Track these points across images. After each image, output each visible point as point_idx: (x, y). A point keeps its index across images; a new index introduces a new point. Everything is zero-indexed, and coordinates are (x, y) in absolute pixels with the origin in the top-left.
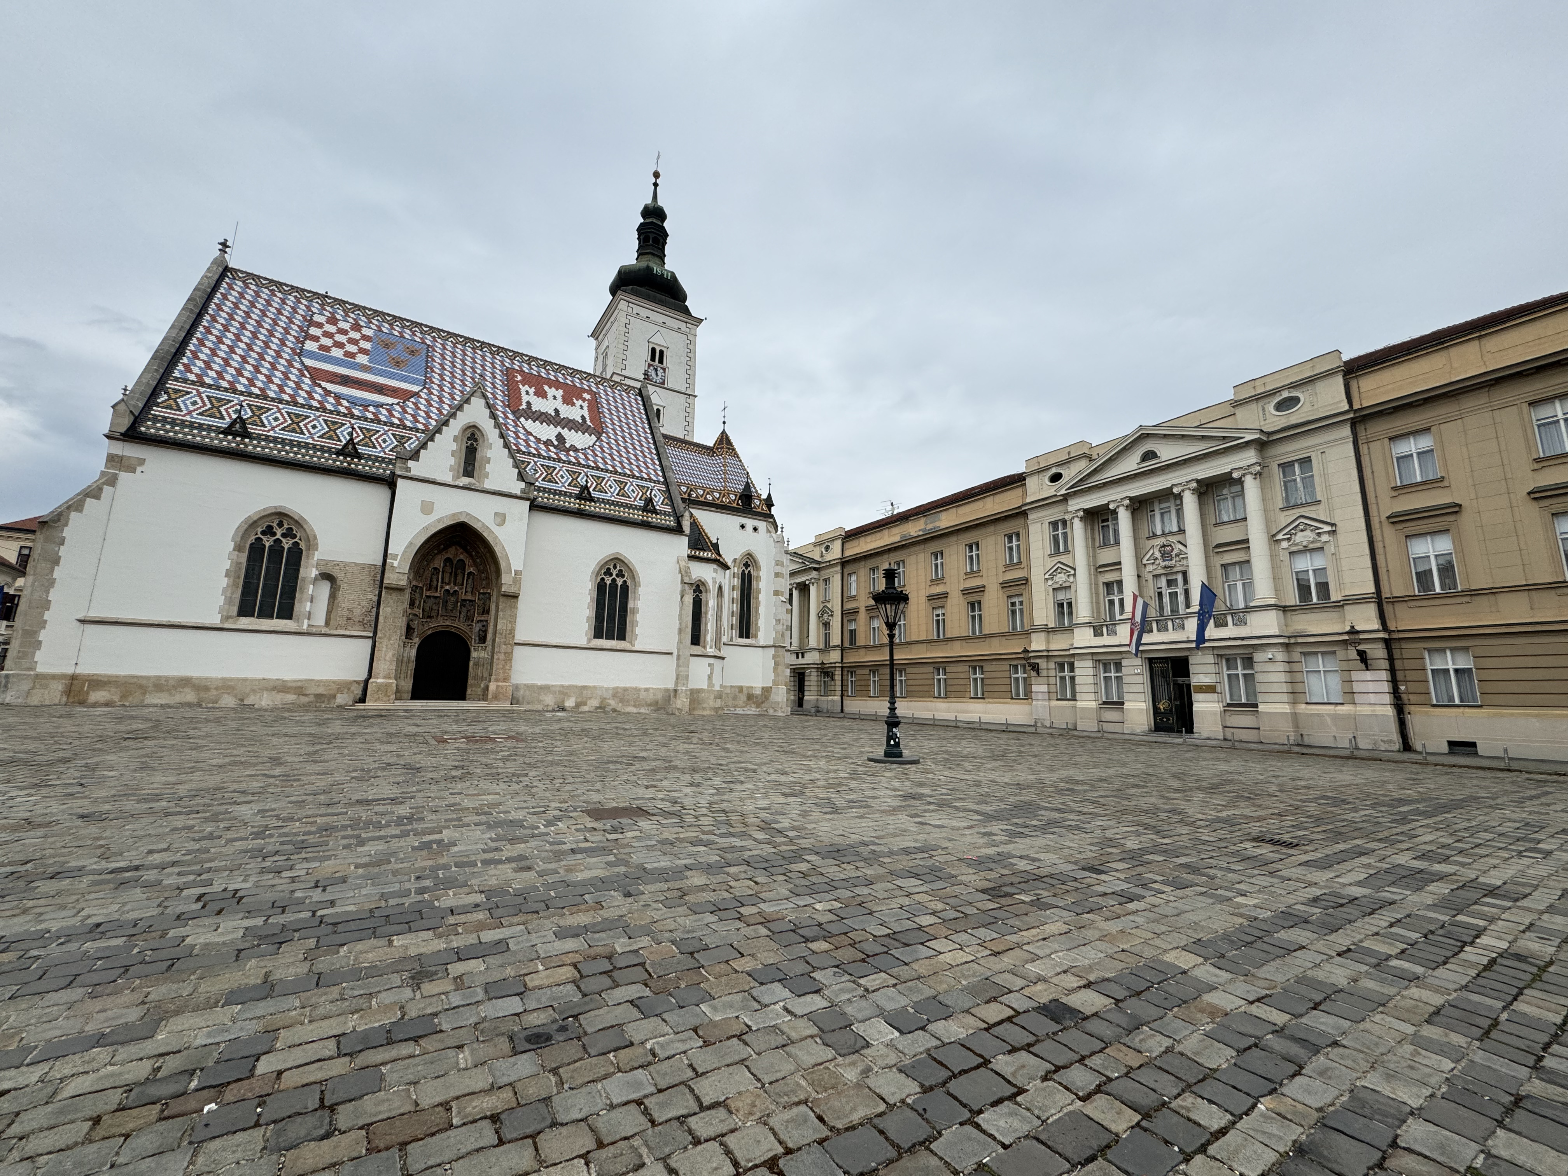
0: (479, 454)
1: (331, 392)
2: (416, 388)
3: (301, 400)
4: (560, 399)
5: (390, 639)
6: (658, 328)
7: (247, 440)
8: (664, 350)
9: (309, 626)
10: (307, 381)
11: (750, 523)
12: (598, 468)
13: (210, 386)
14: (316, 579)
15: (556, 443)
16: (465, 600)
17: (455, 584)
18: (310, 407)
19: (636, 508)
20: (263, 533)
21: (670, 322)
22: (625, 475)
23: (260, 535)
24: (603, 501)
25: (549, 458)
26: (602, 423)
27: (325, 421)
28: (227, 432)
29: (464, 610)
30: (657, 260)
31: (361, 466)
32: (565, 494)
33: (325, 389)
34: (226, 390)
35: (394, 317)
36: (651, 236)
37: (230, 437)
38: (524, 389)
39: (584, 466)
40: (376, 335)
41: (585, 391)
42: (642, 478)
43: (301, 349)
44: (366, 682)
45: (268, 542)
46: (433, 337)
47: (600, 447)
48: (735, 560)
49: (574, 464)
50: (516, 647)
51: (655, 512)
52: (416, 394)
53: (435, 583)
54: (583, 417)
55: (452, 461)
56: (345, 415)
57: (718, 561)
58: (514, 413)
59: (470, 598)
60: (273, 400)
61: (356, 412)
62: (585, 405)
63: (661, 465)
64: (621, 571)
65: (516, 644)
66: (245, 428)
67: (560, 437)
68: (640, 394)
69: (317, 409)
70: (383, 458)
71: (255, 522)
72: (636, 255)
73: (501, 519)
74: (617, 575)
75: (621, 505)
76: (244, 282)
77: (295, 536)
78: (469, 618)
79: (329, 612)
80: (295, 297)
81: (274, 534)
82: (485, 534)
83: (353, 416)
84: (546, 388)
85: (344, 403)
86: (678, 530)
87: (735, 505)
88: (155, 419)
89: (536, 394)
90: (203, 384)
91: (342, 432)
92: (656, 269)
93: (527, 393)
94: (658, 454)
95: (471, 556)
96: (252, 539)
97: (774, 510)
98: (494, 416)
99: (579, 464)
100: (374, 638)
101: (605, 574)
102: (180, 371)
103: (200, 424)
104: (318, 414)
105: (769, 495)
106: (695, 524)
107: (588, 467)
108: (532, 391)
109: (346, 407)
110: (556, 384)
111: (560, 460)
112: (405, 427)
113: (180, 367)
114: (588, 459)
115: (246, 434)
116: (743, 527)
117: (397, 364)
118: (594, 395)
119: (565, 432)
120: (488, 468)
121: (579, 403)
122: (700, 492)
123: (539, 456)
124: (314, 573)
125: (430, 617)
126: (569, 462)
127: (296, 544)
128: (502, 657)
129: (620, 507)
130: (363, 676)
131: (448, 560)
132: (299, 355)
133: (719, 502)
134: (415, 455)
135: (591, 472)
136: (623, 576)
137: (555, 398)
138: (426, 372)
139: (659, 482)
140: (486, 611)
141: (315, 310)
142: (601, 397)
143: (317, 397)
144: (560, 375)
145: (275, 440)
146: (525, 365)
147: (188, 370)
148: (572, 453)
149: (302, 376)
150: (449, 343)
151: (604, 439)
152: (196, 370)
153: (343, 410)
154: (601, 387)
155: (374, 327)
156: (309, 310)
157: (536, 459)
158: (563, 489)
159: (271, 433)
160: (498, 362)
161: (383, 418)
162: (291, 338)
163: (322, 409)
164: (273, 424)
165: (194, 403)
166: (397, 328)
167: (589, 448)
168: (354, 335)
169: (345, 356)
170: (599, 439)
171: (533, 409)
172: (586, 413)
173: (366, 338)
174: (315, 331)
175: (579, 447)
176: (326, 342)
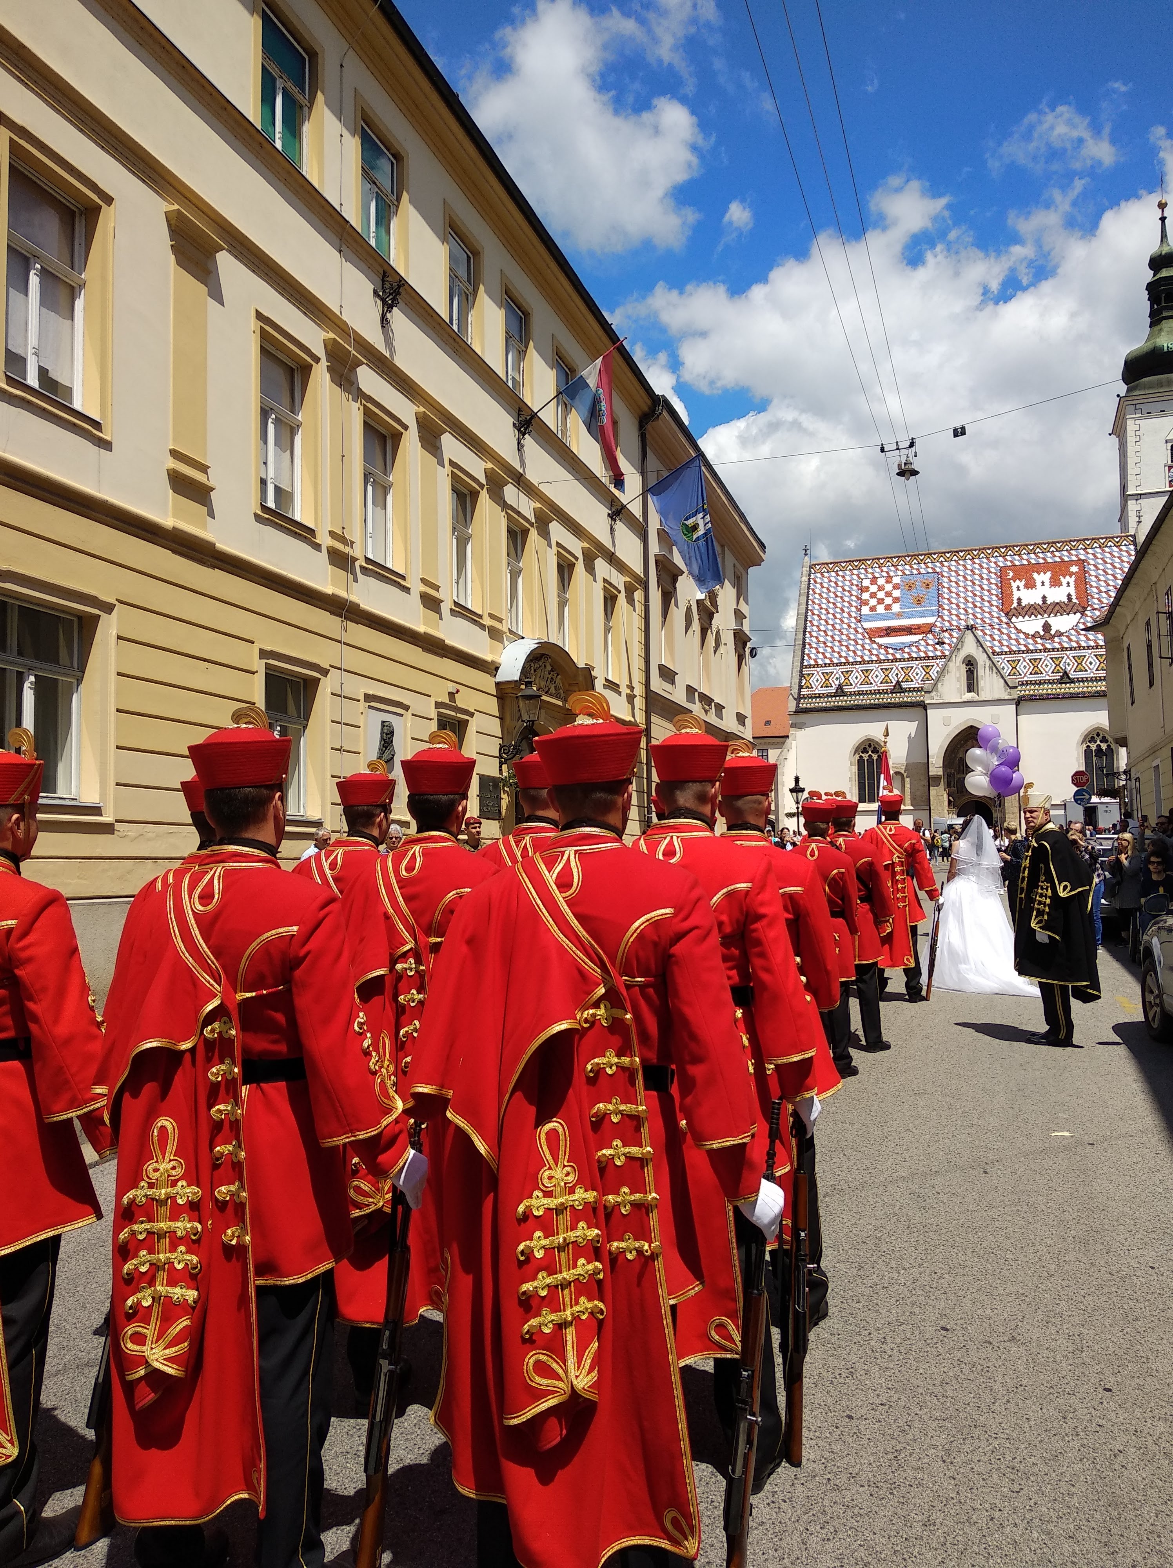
0: (975, 674)
1: (881, 645)
2: (931, 620)
3: (867, 658)
4: (1047, 583)
7: (846, 698)
10: (868, 641)
12: (1080, 647)
13: (821, 665)
14: (893, 777)
15: (1042, 633)
18: (872, 661)
20: (863, 753)
23: (861, 755)
24: (1083, 680)
25: (1036, 651)
26: (1087, 594)
27: (882, 669)
28: (836, 695)
31: (906, 699)
32: (1050, 682)
33: (878, 644)
34: (829, 665)
37: (838, 698)
38: (1014, 585)
39: (1067, 649)
40: (902, 580)
41: (1072, 563)
43: (861, 615)
45: (865, 757)
46: (941, 562)
49: (1058, 650)
52: (934, 625)
53: (962, 769)
54: (1069, 595)
55: (959, 684)
56: (892, 661)
58: (1007, 614)
60: (853, 663)
61: (898, 656)
62: (1072, 580)
66: (843, 690)
67: (1047, 627)
68: (1134, 541)
69: (876, 663)
70: (918, 688)
71: (858, 747)
73: (994, 719)
74: (1102, 742)
76: (821, 572)
77: (878, 752)
80: (850, 570)
81: (868, 752)
83: (896, 660)
84: (1035, 575)
85: (890, 651)
88: (804, 697)
90: (817, 665)
91: (892, 675)
92: (1167, 344)
93: (1018, 588)
96: (858, 757)
98: (981, 645)
99: (1063, 649)
100: (930, 810)
101: (1090, 742)
102: (807, 660)
103: (823, 694)
104: (877, 665)
107: (1071, 649)
108: (1021, 584)
109: (892, 654)
110: (1045, 568)
111: (1045, 650)
112: (928, 658)
113: (806, 657)
114: (1071, 640)
115: (844, 694)
117: (919, 602)
119: (1051, 619)
120: (983, 683)
121: (1064, 581)
123: (1028, 651)
126: (1053, 650)
127: (880, 756)
132: (860, 621)
134: (934, 688)
135: (1071, 654)
137: (1043, 583)
138: (939, 600)
141: (862, 576)
142: (1089, 564)
143: (875, 652)
144: (1049, 554)
145: (859, 693)
146: (1017, 557)
147: (810, 658)
148: (1056, 639)
149: (865, 638)
150: (953, 563)
151: (1088, 613)
152: (813, 656)
153: (890, 657)
154: (1090, 551)
155: (900, 573)
156: (859, 578)
157: (1024, 655)
158: (1047, 678)
159: (856, 689)
160: (993, 565)
161: (914, 655)
162: (853, 609)
163: (879, 661)
164: (856, 683)
165: (817, 680)
166: (915, 566)
167: (1072, 629)
168: (889, 587)
169: (886, 609)
170: (1083, 614)
171: (1023, 604)
172: (1072, 590)
173: (896, 587)
174: (866, 596)
175: (1063, 631)
176: (873, 602)
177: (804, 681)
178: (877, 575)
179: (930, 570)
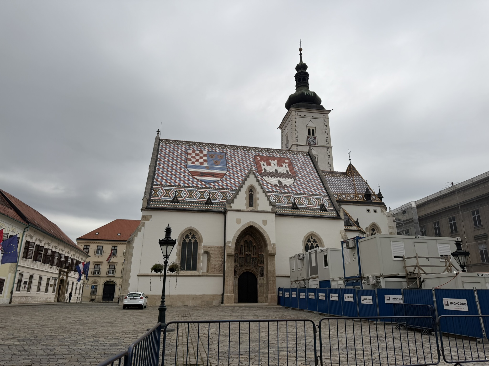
0: (254, 197)
1: (198, 180)
2: (224, 172)
3: (191, 185)
4: (276, 164)
5: (230, 277)
6: (310, 119)
7: (178, 204)
8: (314, 129)
9: (202, 273)
10: (191, 177)
11: (372, 208)
12: (297, 193)
13: (164, 186)
14: (203, 253)
15: (278, 185)
16: (253, 258)
17: (249, 251)
18: (194, 187)
19: (317, 209)
20: (186, 238)
21: (316, 115)
22: (309, 194)
23: (185, 239)
24: (303, 209)
25: (277, 192)
26: (295, 172)
27: (199, 192)
28: (172, 202)
29: (254, 262)
30: (306, 88)
31: (213, 208)
32: (287, 208)
33: (197, 179)
34: (169, 186)
35: (212, 144)
36: (302, 78)
37: (174, 204)
38: (262, 163)
39: (291, 193)
40: (208, 153)
42: (317, 195)
43: (187, 165)
44: (223, 295)
45: (187, 241)
46: (226, 149)
47: (297, 183)
48: (367, 228)
49: (287, 193)
50: (277, 278)
51: (326, 210)
52: (225, 174)
53: (242, 251)
54: (287, 171)
55: (245, 201)
56: (205, 188)
57: (360, 230)
58: (260, 175)
59: (255, 257)
60: (183, 187)
61: (208, 186)
62: (287, 165)
63: (324, 187)
64: (314, 240)
65: (277, 276)
66: (177, 199)
67: (280, 182)
68: (309, 154)
69: (196, 188)
70: (220, 203)
71: (183, 234)
72: (295, 88)
73: (265, 222)
74: (313, 242)
75: (311, 209)
76: (165, 143)
77: (195, 238)
78: (256, 266)
79: (208, 267)
80: (181, 145)
81: (189, 238)
82: (260, 230)
83: (207, 188)
84: (270, 161)
85: (204, 183)
86: (338, 217)
87: (362, 200)
88: (153, 201)
89: (267, 164)
90: (162, 185)
91: (205, 195)
92: (306, 93)
93: (263, 165)
94: (322, 182)
95: (254, 239)
96: (182, 240)
97: (383, 200)
98: (258, 181)
99: (289, 193)
100: (224, 276)
101: (308, 241)
102: (155, 182)
103: (165, 200)
104: (197, 189)
105: (380, 192)
106: (345, 213)
107: (293, 193)
108: (265, 163)
109: (204, 185)
110: (273, 158)
111: (281, 192)
112: (224, 189)
113: (155, 180)
114: (292, 190)
115: (178, 202)
116: (368, 211)
117: (217, 163)
118: (289, 159)
119: (281, 179)
120: (258, 202)
122: (344, 196)
123: (273, 192)
124: (202, 251)
125: (241, 266)
126: (285, 193)
127: (196, 240)
128: (272, 282)
129: (310, 210)
130: (221, 293)
131: (246, 241)
132: (187, 167)
133: (354, 200)
134: (232, 201)
135: (295, 196)
136: (316, 242)
137: (274, 164)
138: (227, 164)
139: (325, 195)
140: (262, 262)
141: (188, 148)
142: (293, 160)
143: (195, 183)
144: (274, 154)
145: (186, 202)
146: (260, 153)
147: (158, 181)
148: (286, 188)
149: (189, 175)
150: (232, 150)
151: (297, 179)
152: (159, 180)
153: (204, 186)
155: (206, 150)
156: (186, 149)
157: (272, 194)
158: (285, 205)
159: (185, 200)
160: (250, 154)
161: (217, 187)
162: (183, 162)
163: (197, 187)
164: (184, 196)
165: (161, 193)
166: (214, 149)
167: (292, 185)
168: (201, 155)
169: (200, 164)
170: (295, 179)
171: (267, 171)
172: (288, 169)
173: (205, 155)
174: (189, 157)
175: (288, 185)
176: (193, 160)
177: (154, 192)
178: (195, 149)
179: (221, 151)
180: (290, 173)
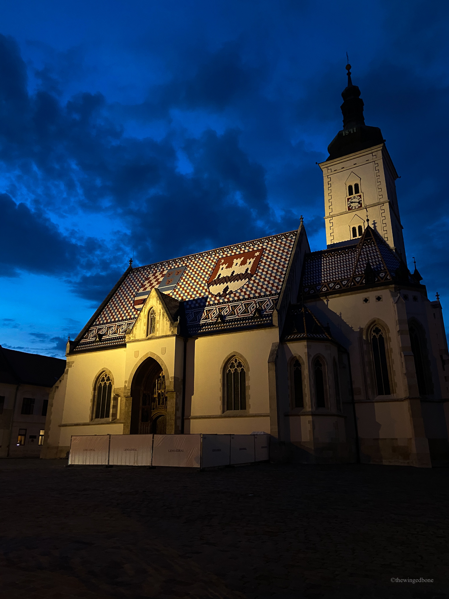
0: (156, 320)
2: (170, 292)
3: (124, 318)
4: (239, 263)
6: (351, 171)
8: (358, 182)
10: (131, 308)
11: (372, 295)
12: (239, 300)
14: (114, 398)
15: (222, 293)
17: (162, 389)
19: (249, 318)
22: (254, 298)
23: (100, 382)
24: (230, 321)
25: (213, 304)
26: (258, 267)
27: (127, 324)
28: (95, 342)
32: (210, 324)
34: (104, 324)
38: (221, 267)
40: (167, 272)
41: (258, 250)
42: (265, 296)
43: (137, 294)
45: (103, 384)
46: (192, 260)
47: (248, 285)
49: (225, 303)
51: (261, 317)
54: (247, 269)
58: (209, 284)
60: (116, 322)
62: (252, 260)
63: (284, 281)
64: (239, 363)
67: (226, 289)
68: (297, 232)
69: (127, 320)
71: (98, 376)
73: (164, 351)
74: (238, 366)
76: (133, 273)
77: (109, 380)
79: (120, 412)
81: (104, 380)
82: (158, 361)
84: (235, 260)
86: (270, 325)
87: (356, 286)
88: (80, 345)
89: (227, 268)
90: (100, 324)
93: (222, 269)
94: (285, 274)
96: (98, 384)
99: (228, 302)
101: (231, 367)
102: (96, 322)
103: (90, 342)
107: (233, 301)
108: (226, 266)
111: (218, 303)
114: (235, 295)
116: (366, 300)
117: (169, 283)
118: (262, 250)
119: (231, 284)
120: (158, 326)
121: (248, 261)
123: (209, 305)
124: (113, 395)
125: (153, 409)
126: (223, 303)
127: (110, 383)
129: (238, 321)
131: (159, 377)
132: (135, 297)
133: (344, 288)
135: (231, 304)
137: (236, 264)
139: (275, 294)
141: (151, 272)
142: (267, 250)
143: (131, 314)
144: (247, 248)
145: (107, 340)
146: (230, 252)
147: (98, 320)
148: (228, 296)
149: (131, 306)
150: (197, 260)
151: (253, 278)
152: (100, 319)
154: (270, 243)
155: (169, 268)
156: (148, 273)
158: (210, 321)
159: (107, 337)
160: (216, 258)
162: (136, 290)
163: (130, 319)
164: (110, 333)
165: (93, 333)
166: (178, 264)
167: (239, 289)
168: (159, 277)
169: (151, 289)
170: (250, 279)
171: (220, 278)
172: (250, 267)
173: (163, 276)
174: (146, 282)
175: (233, 291)
176: (147, 285)
177: (87, 334)
178: (158, 271)
179: (184, 265)
180: (249, 272)
